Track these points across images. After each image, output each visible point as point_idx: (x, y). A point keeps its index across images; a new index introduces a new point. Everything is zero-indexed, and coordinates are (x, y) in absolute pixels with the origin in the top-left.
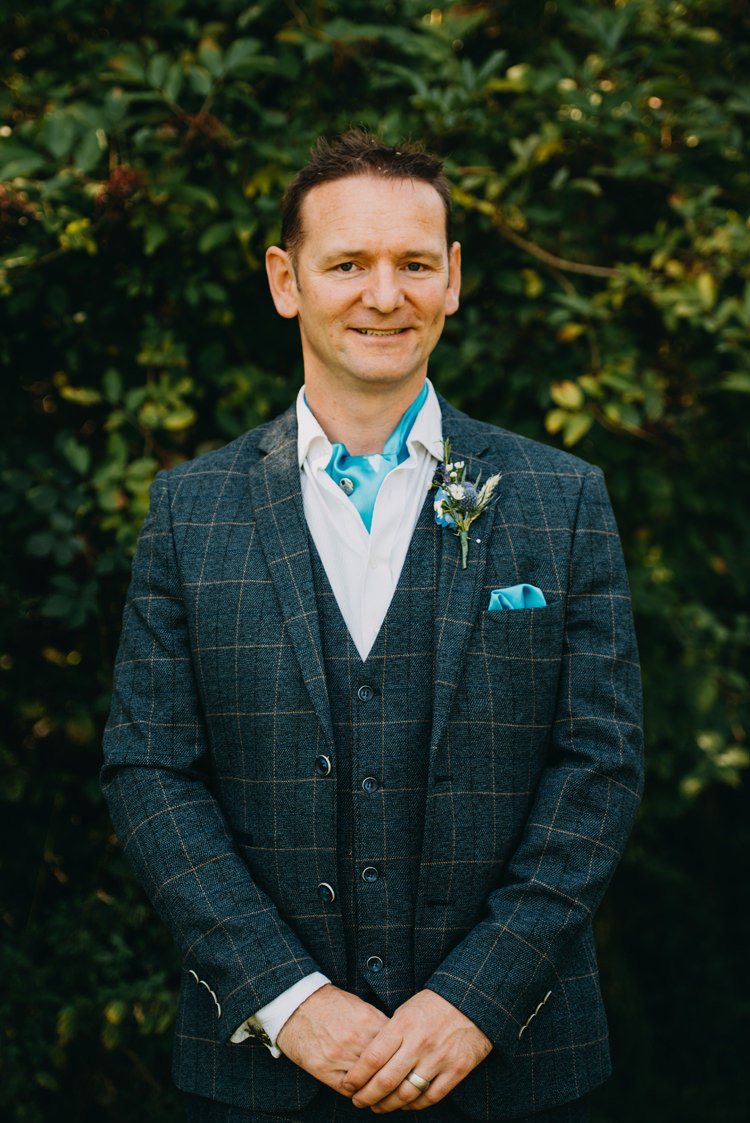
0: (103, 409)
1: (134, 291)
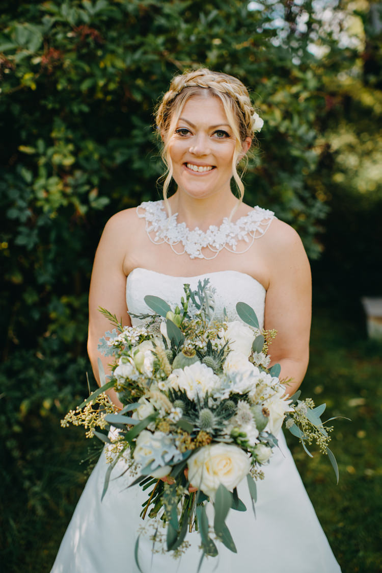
0: (37, 155)
1: (50, 106)
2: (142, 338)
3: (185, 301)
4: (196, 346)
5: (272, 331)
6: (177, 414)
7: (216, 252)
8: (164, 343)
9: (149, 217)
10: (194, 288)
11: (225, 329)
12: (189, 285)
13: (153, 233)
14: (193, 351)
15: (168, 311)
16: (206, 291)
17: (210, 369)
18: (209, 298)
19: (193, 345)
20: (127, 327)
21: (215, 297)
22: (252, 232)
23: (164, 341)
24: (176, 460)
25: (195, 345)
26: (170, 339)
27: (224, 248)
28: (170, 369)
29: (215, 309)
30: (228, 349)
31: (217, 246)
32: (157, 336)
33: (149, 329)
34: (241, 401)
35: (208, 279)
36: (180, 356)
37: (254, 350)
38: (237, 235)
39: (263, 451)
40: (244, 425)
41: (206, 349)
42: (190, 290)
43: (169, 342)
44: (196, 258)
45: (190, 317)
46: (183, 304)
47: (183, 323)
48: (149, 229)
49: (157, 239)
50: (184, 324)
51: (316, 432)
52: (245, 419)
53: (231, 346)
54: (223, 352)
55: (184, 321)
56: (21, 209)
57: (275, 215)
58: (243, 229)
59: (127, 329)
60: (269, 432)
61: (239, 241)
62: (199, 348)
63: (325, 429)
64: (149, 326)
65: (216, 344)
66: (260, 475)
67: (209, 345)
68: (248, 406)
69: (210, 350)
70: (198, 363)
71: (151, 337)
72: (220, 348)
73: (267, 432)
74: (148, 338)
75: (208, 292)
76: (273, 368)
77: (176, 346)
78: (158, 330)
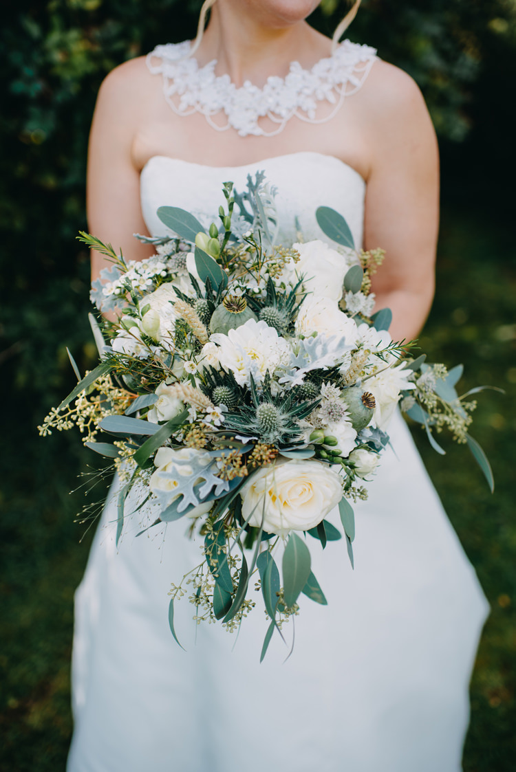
2: (159, 280)
3: (227, 212)
4: (248, 291)
5: (377, 253)
6: (216, 415)
7: (280, 124)
8: (195, 288)
9: (168, 70)
10: (241, 188)
11: (296, 260)
12: (232, 184)
13: (176, 97)
14: (241, 301)
15: (198, 232)
16: (259, 195)
17: (273, 329)
18: (266, 205)
19: (243, 289)
20: (134, 261)
21: (277, 201)
22: (340, 85)
23: (193, 284)
24: (218, 492)
25: (245, 288)
26: (204, 281)
27: (294, 116)
28: (205, 332)
29: (278, 222)
30: (303, 290)
31: (284, 112)
32: (183, 275)
33: (170, 265)
34: (326, 384)
35: (263, 172)
36: (221, 309)
37: (347, 288)
38: (315, 92)
39: (365, 459)
40: (332, 425)
41: (265, 293)
42: (235, 192)
43: (202, 285)
44: (249, 135)
45: (237, 239)
46: (222, 218)
47: (225, 250)
48: (169, 90)
49: (183, 106)
50: (226, 252)
51: (451, 415)
52: (333, 414)
53: (309, 286)
54: (294, 298)
55: (227, 247)
56: (29, 81)
57: (378, 54)
58: (324, 80)
59: (132, 267)
60: (375, 428)
61: (318, 102)
62: (254, 293)
63: (464, 406)
64: (169, 257)
65: (282, 283)
66: (362, 493)
67: (270, 286)
68: (338, 391)
69: (272, 293)
70: (252, 321)
71: (174, 276)
72: (289, 289)
73: (371, 427)
74: (168, 278)
75: (263, 194)
76: (379, 316)
77: (214, 290)
78: (182, 264)
